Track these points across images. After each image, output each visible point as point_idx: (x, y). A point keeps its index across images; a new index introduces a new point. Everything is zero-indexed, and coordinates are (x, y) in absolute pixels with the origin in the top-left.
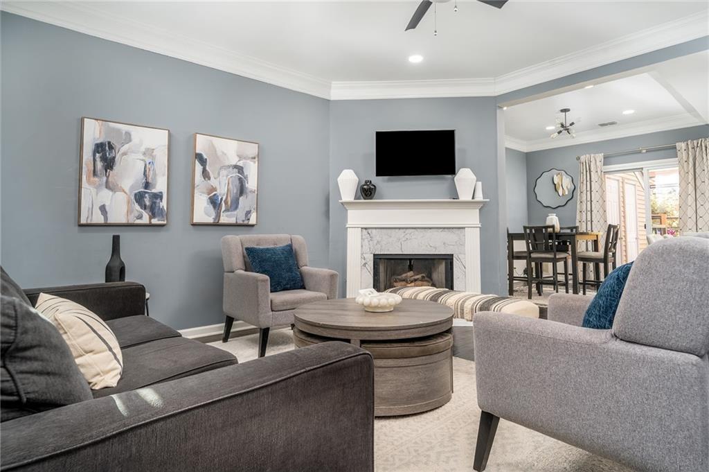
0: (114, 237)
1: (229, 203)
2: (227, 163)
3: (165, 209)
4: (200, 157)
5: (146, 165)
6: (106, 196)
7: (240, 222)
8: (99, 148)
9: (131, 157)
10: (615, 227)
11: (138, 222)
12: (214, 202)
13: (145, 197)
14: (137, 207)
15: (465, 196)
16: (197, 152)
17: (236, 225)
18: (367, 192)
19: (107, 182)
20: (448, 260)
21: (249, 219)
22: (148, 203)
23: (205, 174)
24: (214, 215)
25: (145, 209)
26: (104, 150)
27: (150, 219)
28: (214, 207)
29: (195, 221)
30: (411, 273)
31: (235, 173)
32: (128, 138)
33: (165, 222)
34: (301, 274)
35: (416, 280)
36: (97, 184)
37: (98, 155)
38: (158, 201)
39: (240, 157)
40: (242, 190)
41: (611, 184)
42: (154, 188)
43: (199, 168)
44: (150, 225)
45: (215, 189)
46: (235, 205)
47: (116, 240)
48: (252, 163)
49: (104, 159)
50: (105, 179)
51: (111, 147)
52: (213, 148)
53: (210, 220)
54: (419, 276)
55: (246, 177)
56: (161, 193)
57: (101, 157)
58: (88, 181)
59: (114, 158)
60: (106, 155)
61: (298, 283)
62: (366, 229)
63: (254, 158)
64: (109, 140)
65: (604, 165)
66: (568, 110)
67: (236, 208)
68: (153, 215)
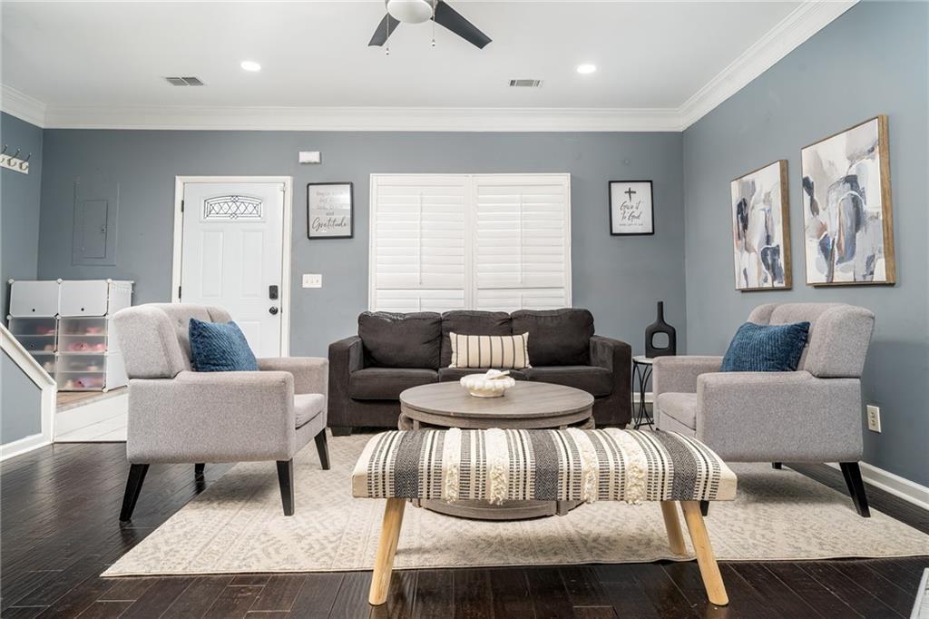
1: (843, 246)
2: (836, 178)
3: (783, 267)
4: (807, 184)
5: (766, 216)
6: (746, 259)
7: (860, 279)
8: (740, 208)
9: (757, 209)
11: (765, 285)
12: (825, 249)
13: (768, 255)
14: (764, 268)
16: (804, 175)
17: (855, 285)
19: (745, 243)
21: (872, 273)
22: (770, 262)
23: (814, 207)
24: (826, 271)
25: (769, 269)
26: (742, 210)
27: (773, 281)
28: (826, 257)
29: (809, 281)
31: (847, 192)
32: (754, 187)
33: (784, 285)
36: (741, 246)
37: (739, 216)
38: (777, 257)
39: (852, 158)
40: (858, 220)
42: (774, 241)
43: (807, 200)
44: (774, 289)
45: (825, 228)
46: (851, 249)
48: (869, 161)
50: (744, 240)
51: (745, 204)
52: (818, 162)
53: (822, 278)
55: (862, 193)
56: (779, 245)
57: (741, 218)
58: (736, 245)
59: (747, 215)
60: (743, 215)
63: (874, 149)
64: (744, 197)
67: (853, 253)
68: (775, 277)
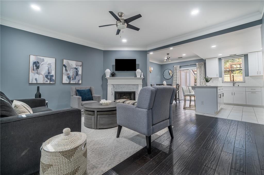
0: (38, 87)
1: (73, 78)
2: (73, 67)
3: (54, 79)
4: (65, 66)
5: (48, 68)
6: (37, 76)
7: (76, 83)
8: (35, 63)
9: (44, 65)
10: (178, 84)
11: (46, 83)
12: (69, 78)
13: (48, 76)
14: (46, 79)
15: (138, 76)
16: (64, 64)
17: (75, 84)
18: (113, 75)
19: (37, 72)
20: (134, 93)
21: (79, 82)
22: (49, 78)
23: (66, 70)
24: (69, 81)
25: (48, 79)
26: (36, 64)
27: (50, 82)
28: (69, 79)
29: (63, 83)
30: (125, 96)
31: (75, 70)
32: (43, 60)
33: (54, 83)
34: (92, 96)
35: (126, 98)
36: (34, 73)
37: (34, 65)
38: (52, 77)
39: (77, 66)
40: (77, 74)
41: (183, 73)
42: (51, 74)
43: (64, 68)
44: (50, 84)
45: (69, 74)
46: (75, 78)
47: (38, 88)
48: (80, 67)
49: (36, 66)
50: (36, 71)
51: (38, 63)
52: (68, 63)
53: (68, 82)
54: (127, 97)
55: (78, 71)
56: (53, 75)
57: (35, 66)
58: (32, 72)
59: (39, 66)
60: (37, 65)
61: (91, 99)
62: (113, 85)
63: (81, 66)
64: (37, 61)
65: (180, 68)
66: (169, 54)
67: (75, 79)
68: (51, 81)
